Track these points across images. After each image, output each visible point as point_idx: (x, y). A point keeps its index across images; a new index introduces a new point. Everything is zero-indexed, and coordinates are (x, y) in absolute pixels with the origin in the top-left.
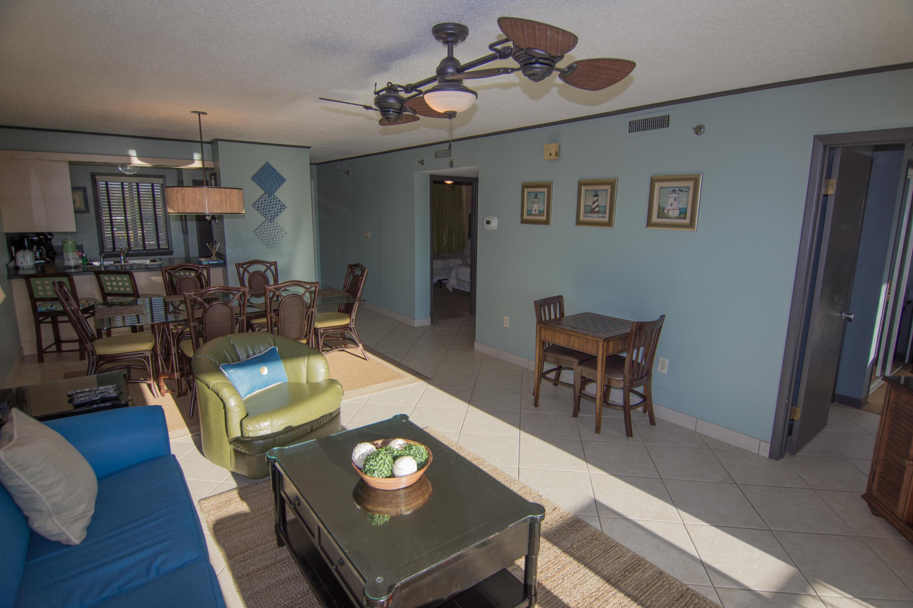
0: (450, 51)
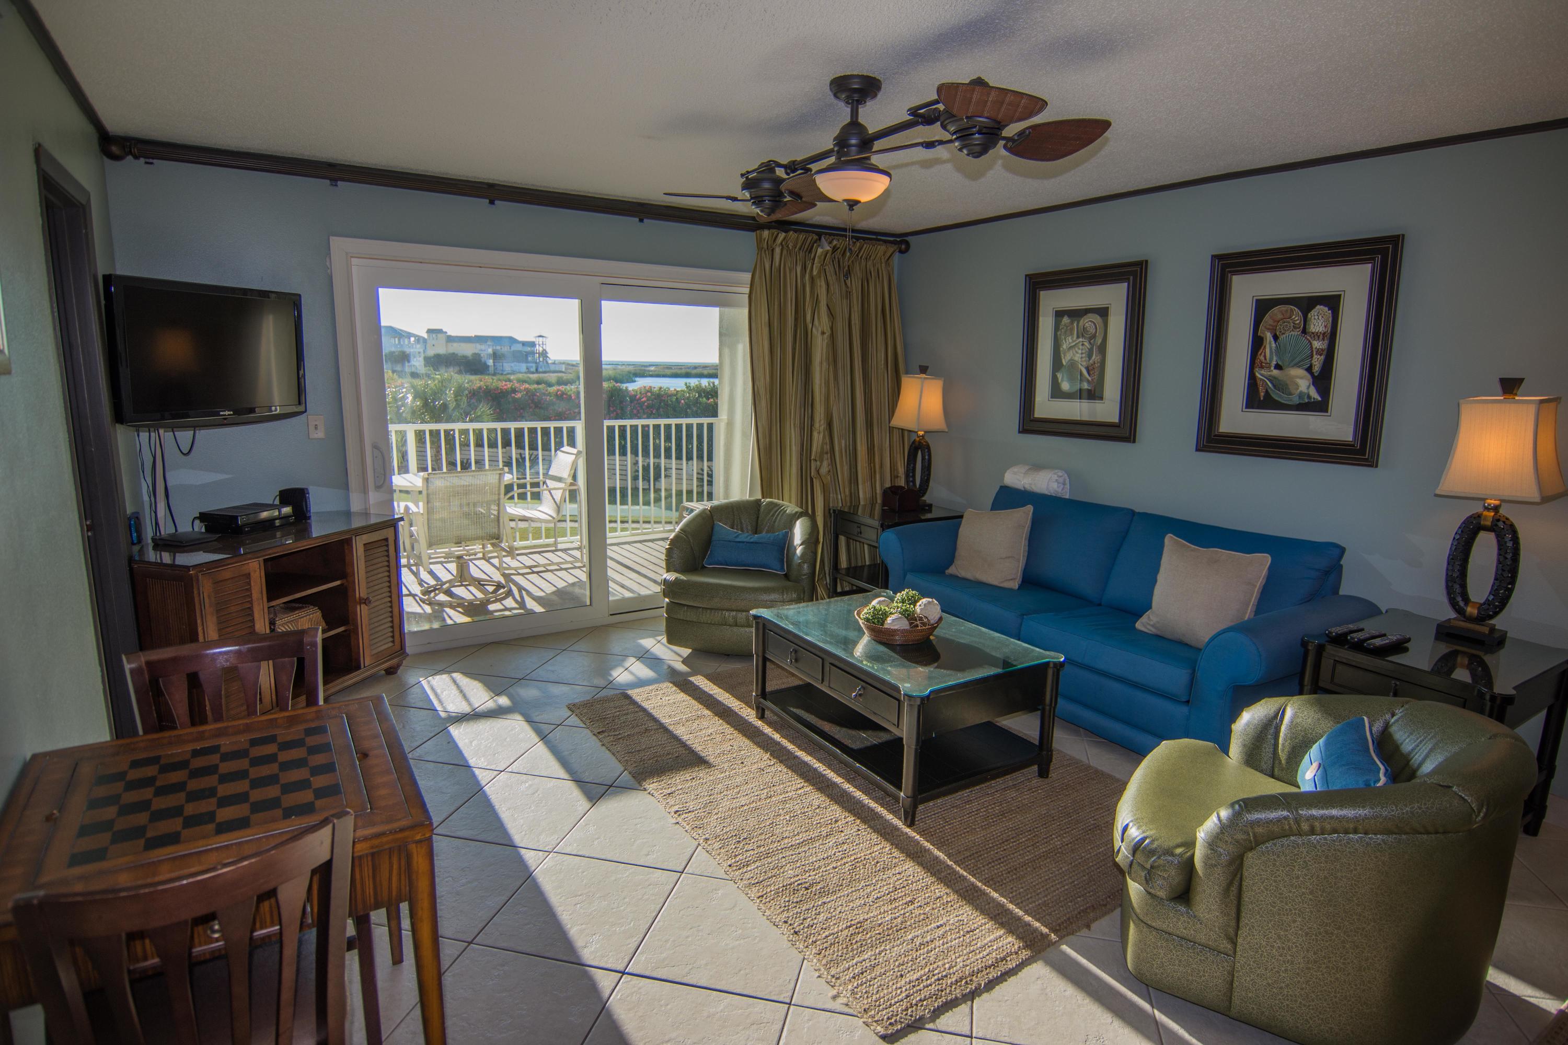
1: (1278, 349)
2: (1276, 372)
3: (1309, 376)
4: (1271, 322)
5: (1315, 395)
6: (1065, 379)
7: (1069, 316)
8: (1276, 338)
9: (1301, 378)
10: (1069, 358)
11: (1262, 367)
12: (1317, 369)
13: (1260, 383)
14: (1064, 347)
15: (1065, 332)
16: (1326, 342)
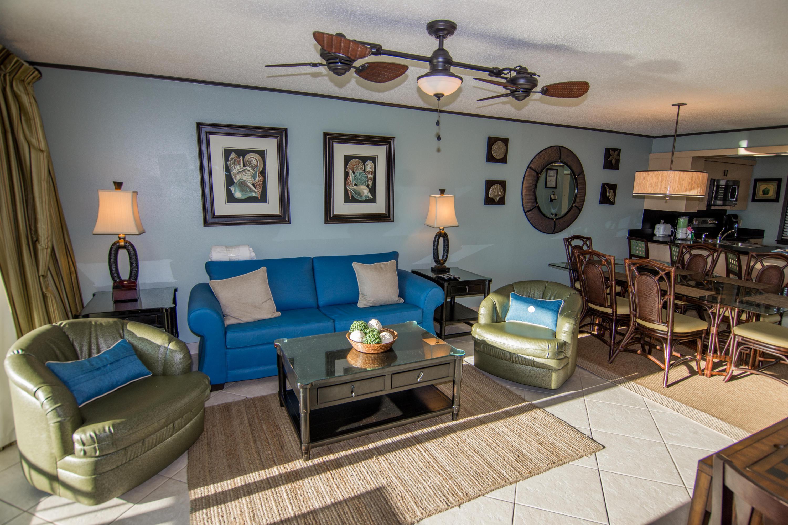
0: (441, 44)
1: (355, 177)
2: (355, 187)
3: (368, 189)
4: (351, 166)
5: (371, 196)
6: (237, 190)
7: (236, 154)
8: (354, 173)
9: (365, 189)
10: (239, 178)
11: (349, 185)
12: (370, 186)
13: (349, 192)
14: (234, 171)
15: (234, 162)
16: (373, 175)
